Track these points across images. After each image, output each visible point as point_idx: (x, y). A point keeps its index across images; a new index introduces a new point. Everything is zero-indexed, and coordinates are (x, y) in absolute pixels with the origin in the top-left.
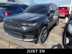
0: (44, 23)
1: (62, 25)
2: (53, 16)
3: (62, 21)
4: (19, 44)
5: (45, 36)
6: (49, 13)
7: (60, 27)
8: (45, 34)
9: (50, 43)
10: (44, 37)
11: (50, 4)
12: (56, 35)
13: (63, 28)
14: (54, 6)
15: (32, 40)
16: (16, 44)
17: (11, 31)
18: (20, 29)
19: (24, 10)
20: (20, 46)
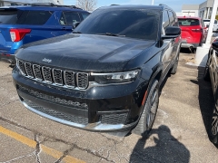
1: (187, 74)
4: (69, 138)
5: (153, 109)
10: (151, 113)
12: (179, 103)
15: (122, 126)
16: (59, 140)
17: (46, 97)
18: (82, 89)
19: (77, 25)
20: (75, 146)
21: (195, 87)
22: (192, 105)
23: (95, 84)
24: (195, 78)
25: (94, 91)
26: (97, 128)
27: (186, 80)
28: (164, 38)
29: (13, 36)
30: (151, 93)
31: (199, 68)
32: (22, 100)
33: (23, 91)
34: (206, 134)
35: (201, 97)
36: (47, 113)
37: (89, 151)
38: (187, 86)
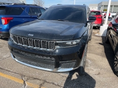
4: (41, 77)
7: (96, 43)
9: (93, 70)
12: (96, 56)
16: (35, 79)
17: (30, 55)
18: (51, 50)
19: (40, 15)
20: (45, 81)
21: (102, 47)
22: (103, 56)
23: (58, 47)
24: (101, 42)
25: (57, 51)
26: (59, 71)
27: (97, 43)
28: (88, 22)
29: (3, 21)
31: (102, 37)
32: (14, 57)
33: (15, 52)
34: (112, 71)
35: (106, 52)
36: (30, 64)
37: (53, 84)
38: (98, 46)
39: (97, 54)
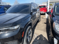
0: (28, 23)
1: (43, 21)
2: (35, 14)
3: (43, 17)
5: (31, 35)
6: (32, 12)
8: (30, 34)
10: (30, 37)
11: (32, 3)
13: (45, 23)
14: (35, 5)
21: (45, 25)
22: (44, 31)
24: (45, 22)
30: (27, 32)
31: (47, 19)
38: (43, 25)
39: (42, 30)
